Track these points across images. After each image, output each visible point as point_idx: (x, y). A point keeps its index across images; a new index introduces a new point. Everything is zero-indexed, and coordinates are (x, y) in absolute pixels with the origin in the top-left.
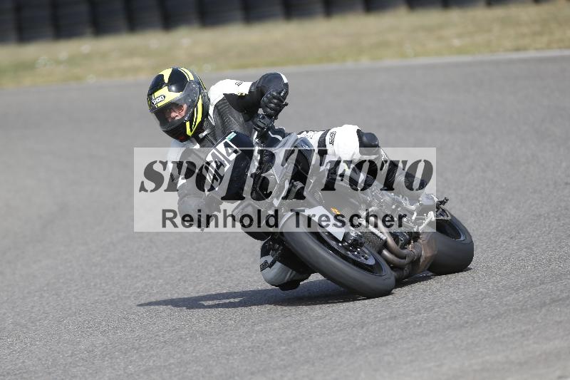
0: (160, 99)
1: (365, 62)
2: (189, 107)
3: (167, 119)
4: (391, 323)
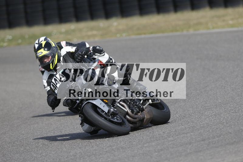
0: (40, 53)
1: (191, 31)
2: (52, 58)
3: (43, 62)
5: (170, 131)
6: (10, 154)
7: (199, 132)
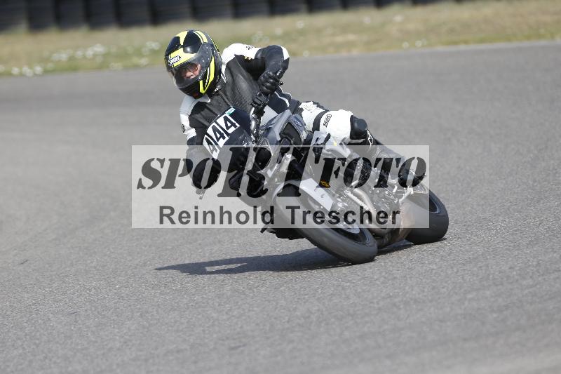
3: (183, 78)
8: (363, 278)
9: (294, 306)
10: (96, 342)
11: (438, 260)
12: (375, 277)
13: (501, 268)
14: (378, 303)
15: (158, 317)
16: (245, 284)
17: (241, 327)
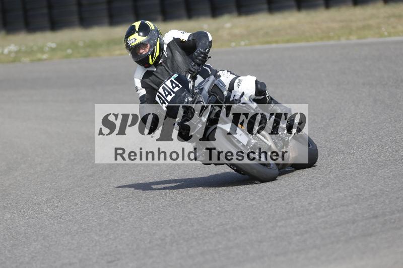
0: (133, 41)
2: (151, 47)
3: (137, 54)
4: (374, 220)
5: (320, 201)
6: (55, 235)
7: (369, 203)
8: (204, 211)
9: (154, 231)
10: (11, 257)
11: (257, 198)
12: (212, 210)
13: (302, 203)
14: (214, 229)
15: (56, 240)
16: (119, 216)
17: (116, 247)
